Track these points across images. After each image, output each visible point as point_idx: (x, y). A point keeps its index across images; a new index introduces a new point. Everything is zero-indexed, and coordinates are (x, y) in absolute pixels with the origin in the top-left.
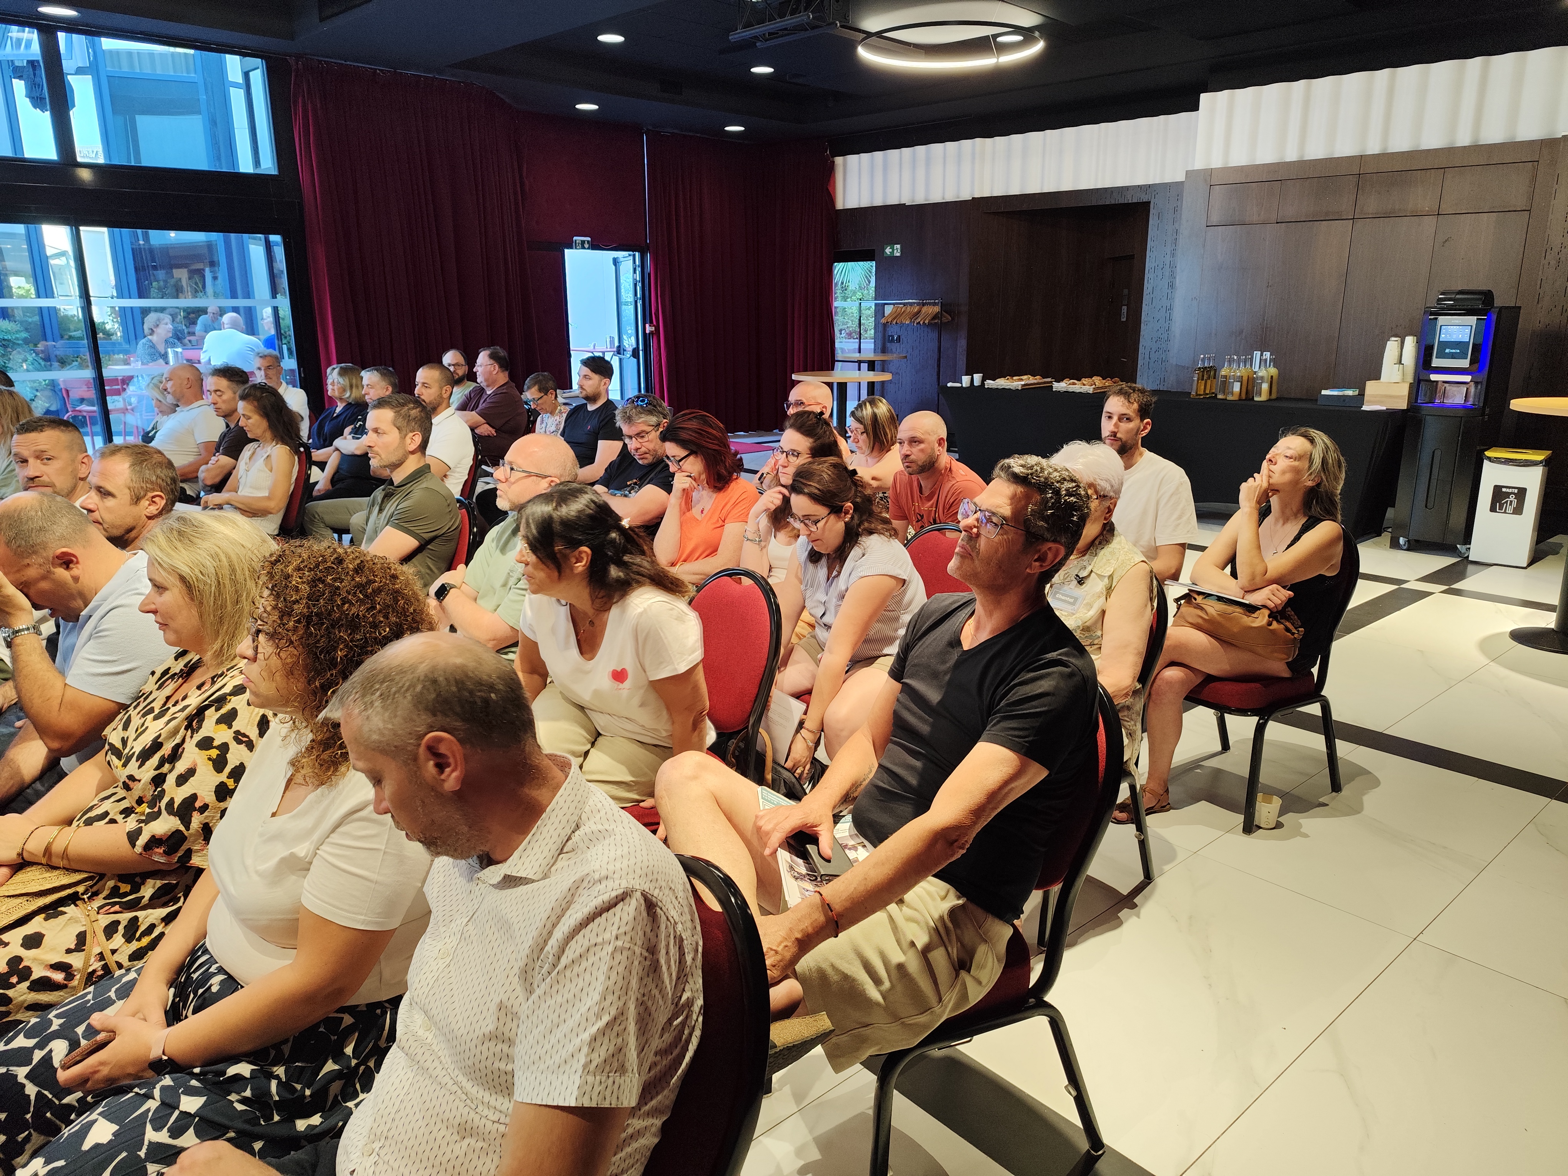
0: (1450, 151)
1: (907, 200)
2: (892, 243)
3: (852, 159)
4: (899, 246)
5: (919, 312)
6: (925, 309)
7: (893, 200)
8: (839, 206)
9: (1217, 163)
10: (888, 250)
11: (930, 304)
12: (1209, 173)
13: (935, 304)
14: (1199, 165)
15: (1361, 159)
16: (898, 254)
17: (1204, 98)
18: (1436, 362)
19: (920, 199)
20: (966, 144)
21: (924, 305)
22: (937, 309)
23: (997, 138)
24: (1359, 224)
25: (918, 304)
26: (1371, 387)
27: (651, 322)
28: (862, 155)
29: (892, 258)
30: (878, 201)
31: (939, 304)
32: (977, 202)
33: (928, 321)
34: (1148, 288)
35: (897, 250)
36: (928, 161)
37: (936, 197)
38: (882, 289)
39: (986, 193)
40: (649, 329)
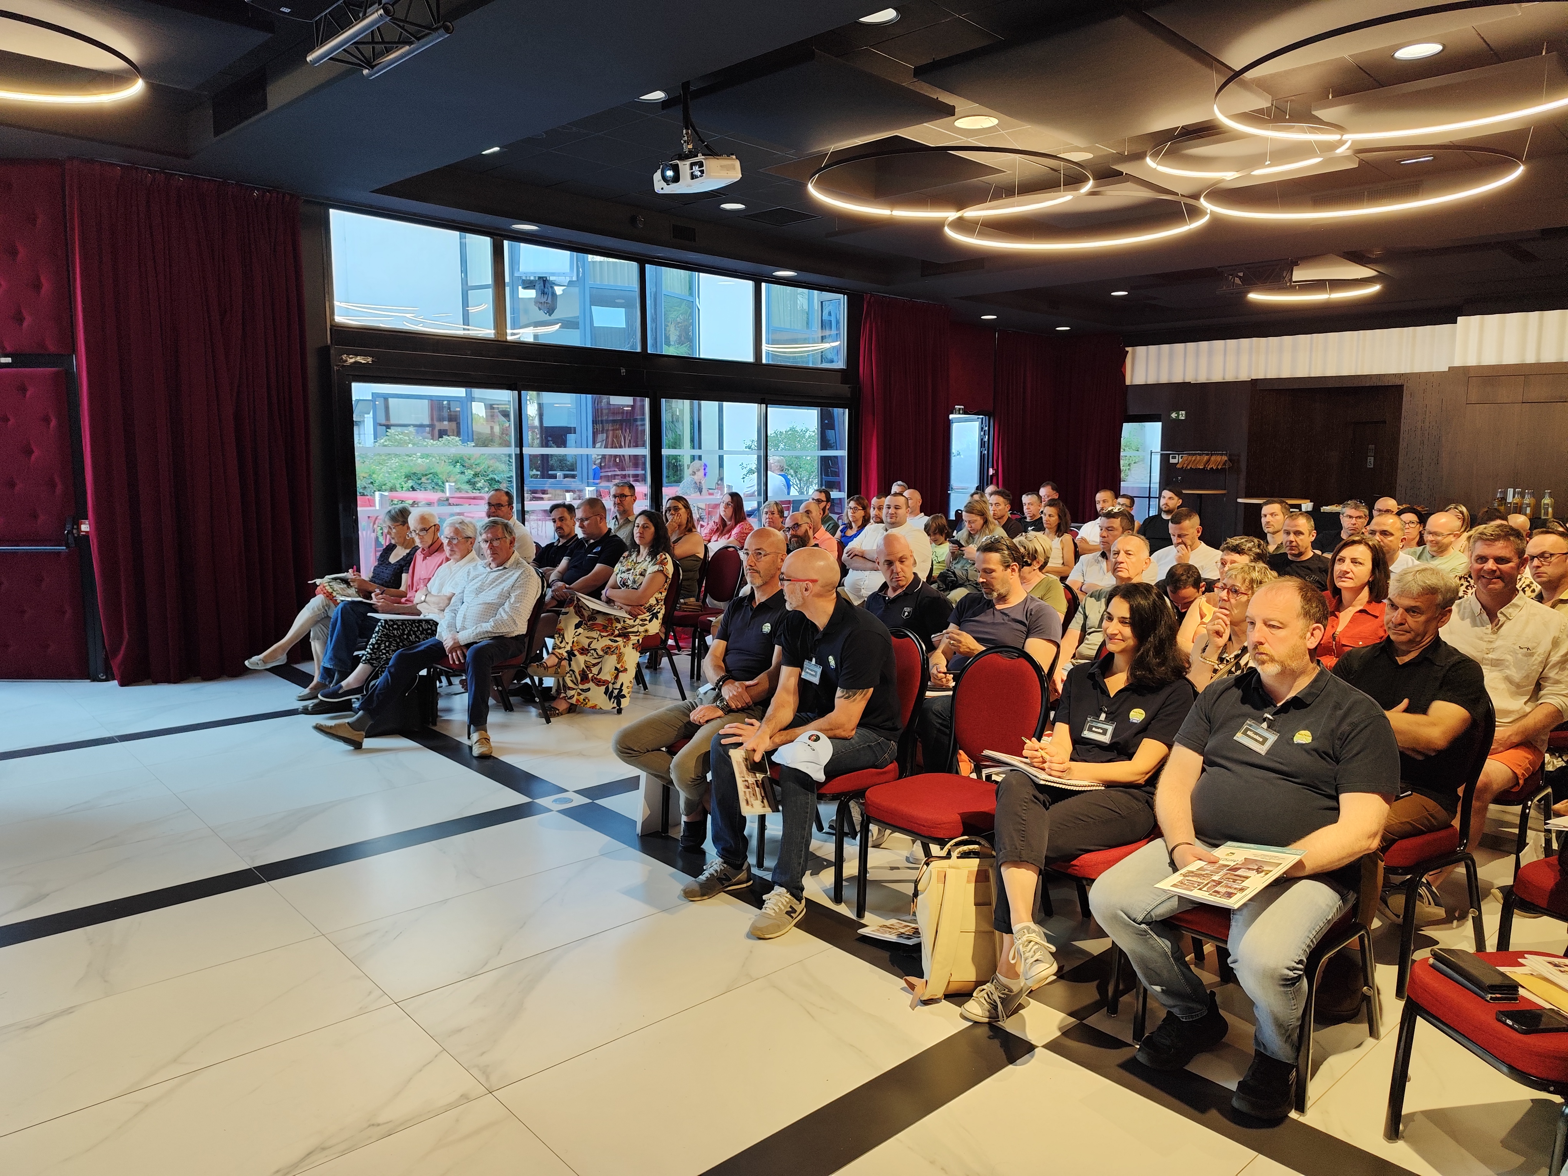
1: (1190, 378)
2: (1177, 410)
3: (1141, 350)
4: (1184, 412)
5: (1208, 461)
6: (1213, 458)
7: (1178, 378)
8: (1128, 382)
9: (1472, 361)
10: (1174, 415)
11: (1218, 454)
12: (1465, 370)
13: (1222, 455)
14: (1457, 363)
16: (1183, 418)
17: (1459, 318)
19: (1202, 378)
20: (1245, 342)
21: (1212, 455)
22: (1225, 458)
23: (1272, 338)
25: (1207, 454)
27: (993, 467)
28: (1150, 347)
29: (1177, 420)
30: (1164, 380)
31: (1226, 455)
32: (1254, 382)
33: (1220, 467)
34: (1403, 445)
35: (1182, 415)
36: (1210, 353)
37: (1217, 377)
38: (1169, 442)
39: (1261, 376)
40: (991, 472)
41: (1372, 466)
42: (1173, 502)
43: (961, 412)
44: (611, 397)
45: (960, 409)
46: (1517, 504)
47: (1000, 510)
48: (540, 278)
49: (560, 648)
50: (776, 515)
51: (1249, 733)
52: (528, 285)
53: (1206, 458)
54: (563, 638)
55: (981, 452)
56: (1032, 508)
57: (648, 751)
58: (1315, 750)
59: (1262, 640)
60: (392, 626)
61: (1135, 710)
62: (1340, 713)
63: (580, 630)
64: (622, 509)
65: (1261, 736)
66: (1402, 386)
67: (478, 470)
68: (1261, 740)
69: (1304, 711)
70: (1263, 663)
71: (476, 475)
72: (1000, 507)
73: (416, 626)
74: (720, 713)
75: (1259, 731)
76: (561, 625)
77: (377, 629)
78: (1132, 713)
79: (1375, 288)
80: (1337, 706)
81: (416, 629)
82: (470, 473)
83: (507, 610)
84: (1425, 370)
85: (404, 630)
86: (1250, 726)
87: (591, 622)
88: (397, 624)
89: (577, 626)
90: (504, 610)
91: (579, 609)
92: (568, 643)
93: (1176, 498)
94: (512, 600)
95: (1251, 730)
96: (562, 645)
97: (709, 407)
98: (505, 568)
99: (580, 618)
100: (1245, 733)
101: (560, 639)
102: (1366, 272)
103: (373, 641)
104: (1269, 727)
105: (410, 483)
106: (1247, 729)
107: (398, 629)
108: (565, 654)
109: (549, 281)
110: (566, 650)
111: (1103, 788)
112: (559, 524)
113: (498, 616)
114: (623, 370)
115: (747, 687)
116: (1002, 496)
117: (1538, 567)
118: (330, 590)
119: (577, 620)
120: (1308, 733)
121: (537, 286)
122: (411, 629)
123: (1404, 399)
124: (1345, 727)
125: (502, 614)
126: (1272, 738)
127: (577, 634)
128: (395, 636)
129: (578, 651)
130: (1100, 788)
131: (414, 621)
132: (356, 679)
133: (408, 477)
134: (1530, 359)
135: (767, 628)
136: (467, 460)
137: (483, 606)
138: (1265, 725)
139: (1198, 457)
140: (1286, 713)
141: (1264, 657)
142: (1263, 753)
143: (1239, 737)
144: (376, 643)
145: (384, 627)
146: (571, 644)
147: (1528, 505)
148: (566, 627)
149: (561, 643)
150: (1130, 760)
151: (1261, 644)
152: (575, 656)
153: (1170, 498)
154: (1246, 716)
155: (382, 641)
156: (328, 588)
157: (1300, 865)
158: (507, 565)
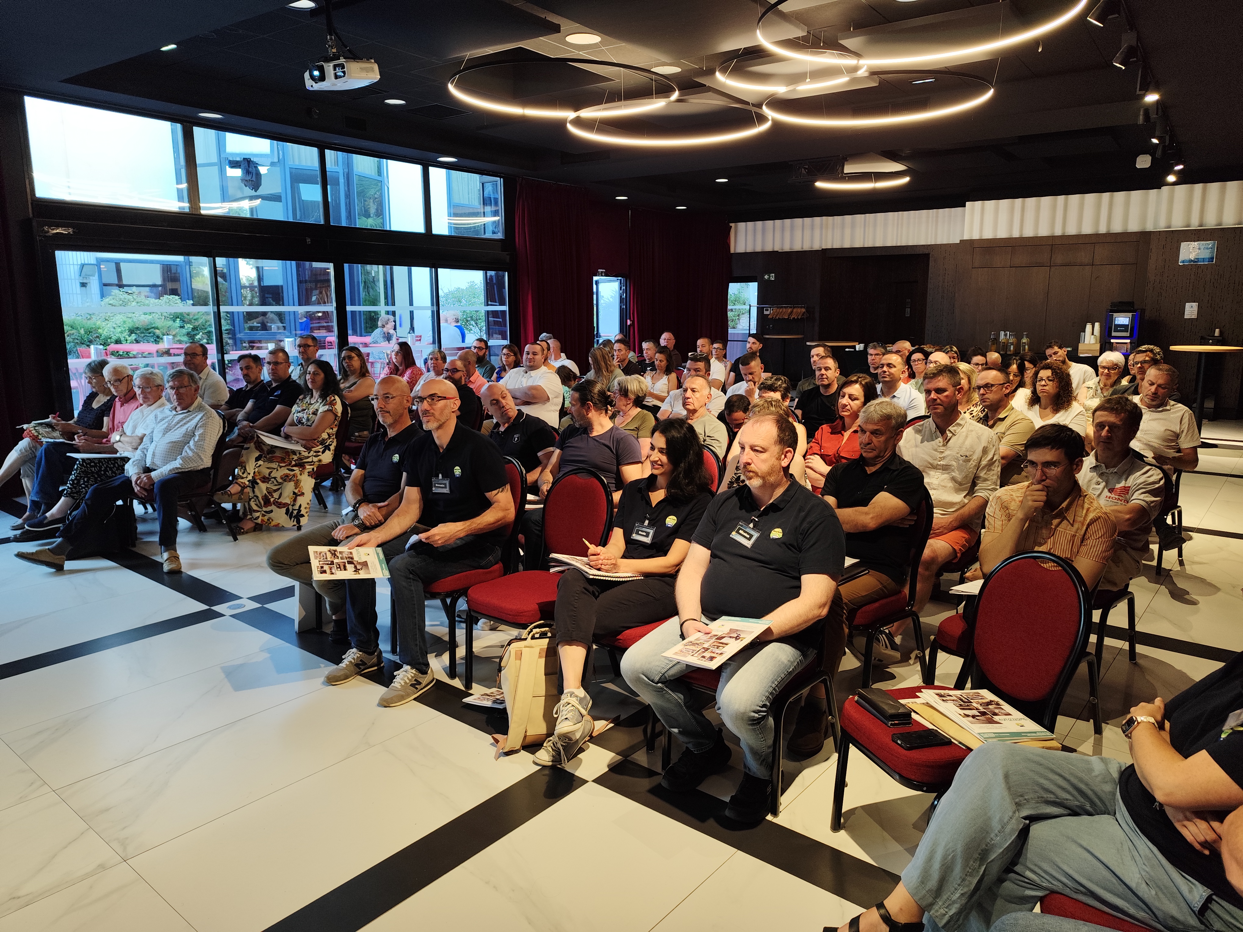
0: (1097, 235)
1: (778, 249)
2: (769, 273)
3: (742, 225)
4: (773, 275)
5: (792, 312)
6: (795, 310)
7: (769, 248)
8: (732, 251)
9: (976, 236)
10: (766, 277)
11: (799, 307)
12: (971, 242)
13: (801, 307)
14: (966, 237)
15: (1053, 238)
16: (773, 279)
17: (967, 203)
18: (1114, 334)
19: (787, 248)
20: (817, 219)
21: (794, 307)
22: (803, 310)
23: (836, 217)
24: (1053, 269)
25: (791, 307)
26: (1081, 347)
27: (630, 319)
28: (748, 223)
29: (769, 281)
30: (759, 249)
31: (804, 307)
32: (824, 251)
33: (799, 317)
34: (929, 299)
35: (772, 277)
36: (792, 228)
37: (797, 247)
38: (762, 299)
39: (829, 246)
40: (629, 322)
41: (909, 315)
42: (756, 346)
43: (603, 274)
44: (314, 263)
45: (602, 272)
46: (1004, 343)
47: (622, 355)
48: (244, 159)
49: (243, 478)
50: (440, 361)
51: (741, 532)
52: (234, 164)
53: (790, 310)
54: (245, 469)
55: (621, 307)
56: (649, 352)
57: (297, 564)
58: (784, 543)
59: (750, 461)
60: (89, 464)
61: (670, 517)
62: (803, 514)
63: (260, 462)
64: (306, 357)
65: (748, 534)
66: (929, 254)
67: (197, 324)
68: (748, 536)
69: (778, 513)
70: (750, 478)
71: (194, 329)
72: (622, 353)
73: (112, 463)
74: (357, 530)
75: (748, 530)
76: (243, 459)
77: (76, 467)
78: (667, 519)
79: (906, 180)
80: (800, 510)
81: (112, 466)
82: (189, 327)
83: (192, 447)
84: (945, 242)
85: (100, 467)
86: (742, 526)
87: (270, 455)
88: (94, 462)
89: (257, 459)
90: (189, 447)
91: (260, 445)
92: (249, 474)
93: (758, 343)
94: (197, 438)
95: (742, 530)
96: (245, 475)
97: (400, 271)
98: (189, 411)
99: (260, 452)
100: (738, 532)
101: (242, 471)
102: (898, 167)
103: (72, 477)
104: (754, 526)
105: (133, 336)
106: (740, 529)
107: (95, 466)
108: (247, 483)
109: (253, 162)
110: (248, 479)
111: (642, 578)
112: (245, 372)
113: (184, 454)
114: (308, 240)
115: (379, 508)
116: (623, 344)
117: (983, 395)
118: (36, 434)
119: (257, 454)
120: (780, 530)
121: (242, 166)
122: (107, 466)
123: (930, 264)
124: (805, 525)
125: (187, 452)
126: (756, 535)
127: (257, 466)
128: (93, 472)
129: (260, 480)
130: (640, 578)
131: (110, 459)
132: (59, 510)
133: (131, 331)
134: (1016, 234)
135: (396, 458)
136: (186, 316)
137: (169, 445)
138: (751, 525)
139: (784, 310)
140: (767, 515)
141: (751, 474)
142: (749, 546)
143: (734, 535)
144: (76, 479)
145: (82, 465)
146: (252, 474)
147: (1012, 344)
148: (248, 460)
149: (243, 473)
150: (665, 555)
151: (749, 464)
152: (257, 484)
153: (753, 343)
154: (739, 519)
155: (81, 477)
156: (33, 432)
157: (768, 631)
158: (191, 409)
